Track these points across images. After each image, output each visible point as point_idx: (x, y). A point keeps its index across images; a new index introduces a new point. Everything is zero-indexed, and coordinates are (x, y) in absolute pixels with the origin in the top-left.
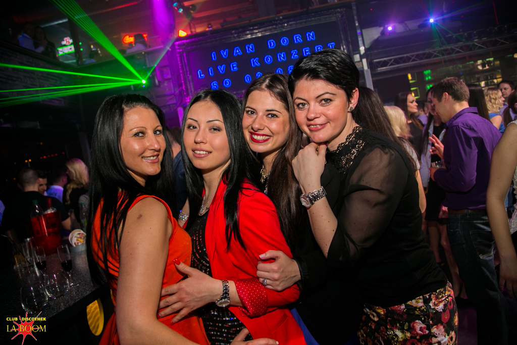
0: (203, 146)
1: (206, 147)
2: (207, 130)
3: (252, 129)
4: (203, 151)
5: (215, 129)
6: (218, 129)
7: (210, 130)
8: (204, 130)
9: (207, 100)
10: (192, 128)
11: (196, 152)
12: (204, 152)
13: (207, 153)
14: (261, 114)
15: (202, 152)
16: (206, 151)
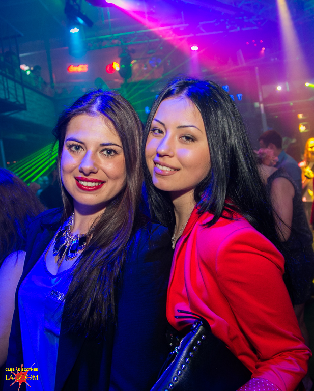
0: (167, 160)
1: (173, 162)
2: (176, 138)
3: (82, 171)
4: (168, 167)
5: (188, 138)
6: (191, 139)
7: (181, 137)
8: (173, 137)
9: (180, 96)
10: (157, 132)
11: (158, 166)
12: (169, 169)
13: (172, 170)
14: (91, 149)
15: (165, 168)
16: (172, 168)
